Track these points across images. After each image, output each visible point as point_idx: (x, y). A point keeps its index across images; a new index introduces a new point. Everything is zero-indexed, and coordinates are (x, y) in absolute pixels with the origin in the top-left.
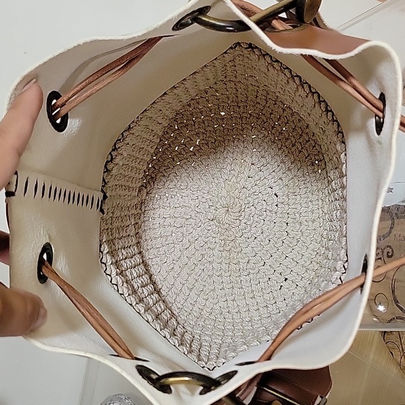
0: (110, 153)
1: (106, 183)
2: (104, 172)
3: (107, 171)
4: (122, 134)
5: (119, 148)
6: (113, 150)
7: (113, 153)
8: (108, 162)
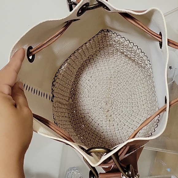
0: (54, 78)
1: (53, 91)
2: (52, 86)
3: (53, 85)
4: (58, 70)
5: (57, 76)
6: (55, 77)
7: (55, 78)
8: (53, 82)
